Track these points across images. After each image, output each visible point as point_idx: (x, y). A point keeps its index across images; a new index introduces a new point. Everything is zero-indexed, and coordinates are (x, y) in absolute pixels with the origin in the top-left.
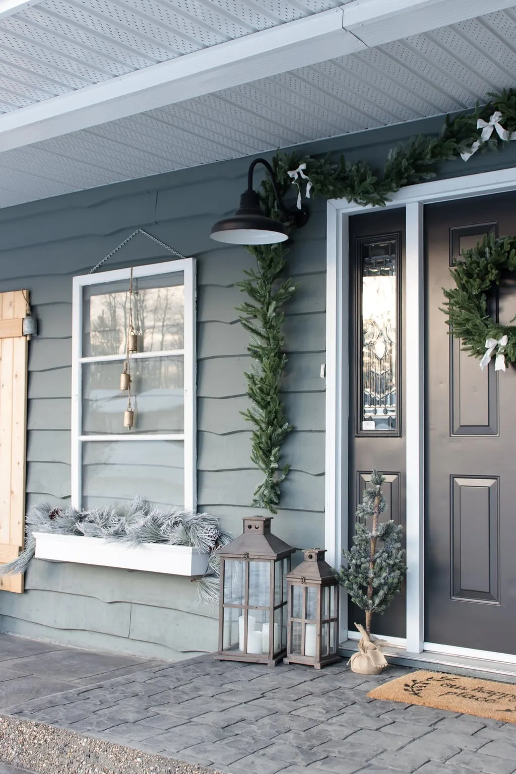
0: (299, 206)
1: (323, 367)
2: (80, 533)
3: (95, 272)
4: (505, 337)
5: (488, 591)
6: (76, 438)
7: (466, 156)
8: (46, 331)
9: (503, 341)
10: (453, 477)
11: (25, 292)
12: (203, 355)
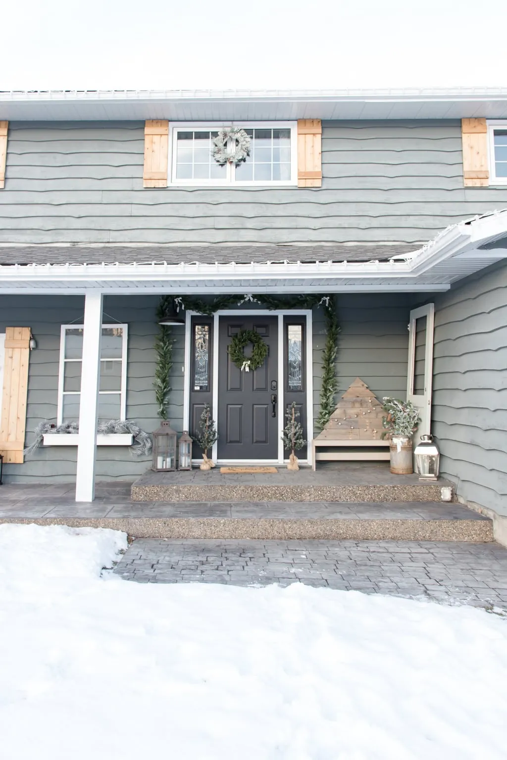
0: (178, 311)
1: (183, 368)
2: (69, 433)
3: (71, 324)
4: (249, 361)
5: (239, 440)
6: (61, 393)
7: (239, 304)
8: (40, 347)
9: (249, 362)
10: (228, 405)
11: (30, 328)
12: (130, 361)
